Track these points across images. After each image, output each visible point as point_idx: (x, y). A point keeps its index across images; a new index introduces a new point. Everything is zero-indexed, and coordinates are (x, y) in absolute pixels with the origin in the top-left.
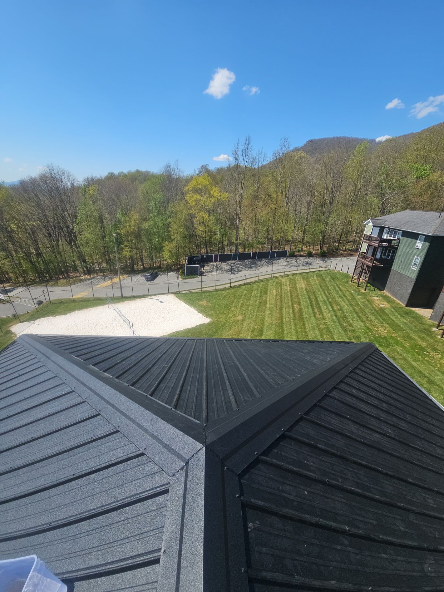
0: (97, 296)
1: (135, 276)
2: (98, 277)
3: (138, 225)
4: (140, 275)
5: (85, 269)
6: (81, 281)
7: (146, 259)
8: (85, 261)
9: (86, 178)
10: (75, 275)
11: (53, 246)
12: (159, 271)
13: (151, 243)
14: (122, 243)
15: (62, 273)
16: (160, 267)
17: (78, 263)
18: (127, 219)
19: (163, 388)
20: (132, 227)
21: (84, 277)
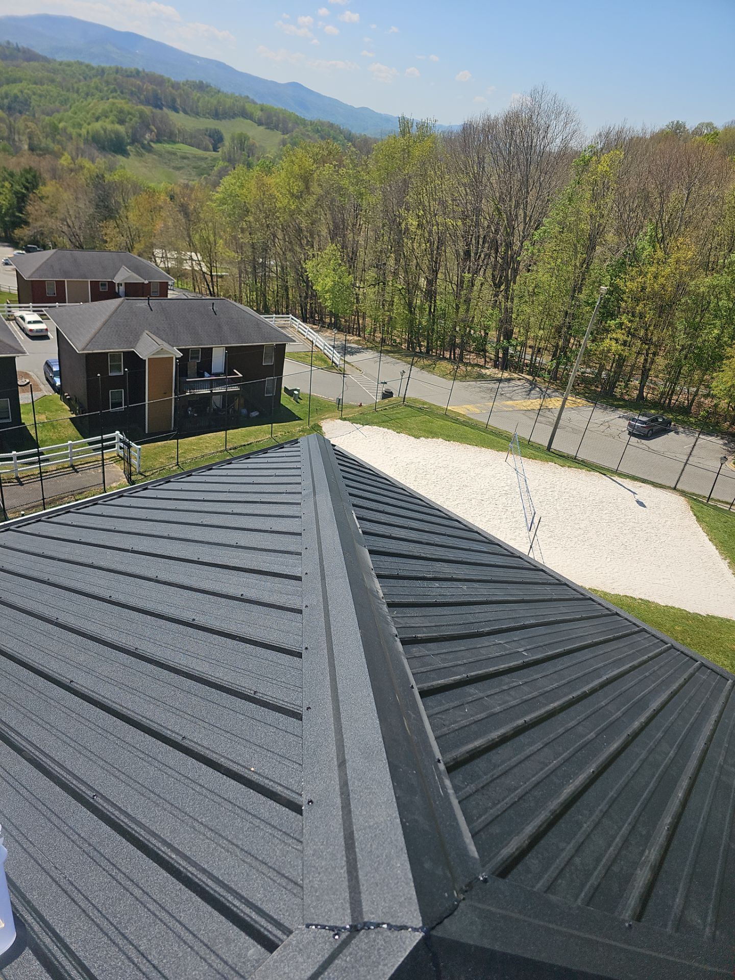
0: (495, 423)
1: (606, 409)
2: (519, 383)
3: (681, 277)
4: (620, 412)
5: (501, 355)
6: (481, 377)
7: (657, 377)
8: (508, 335)
9: (606, 130)
10: (475, 362)
11: (462, 282)
12: (677, 421)
13: (694, 337)
14: (612, 316)
15: (453, 346)
16: (685, 411)
17: (493, 334)
18: (660, 254)
19: (470, 699)
20: (661, 280)
21: (490, 371)
